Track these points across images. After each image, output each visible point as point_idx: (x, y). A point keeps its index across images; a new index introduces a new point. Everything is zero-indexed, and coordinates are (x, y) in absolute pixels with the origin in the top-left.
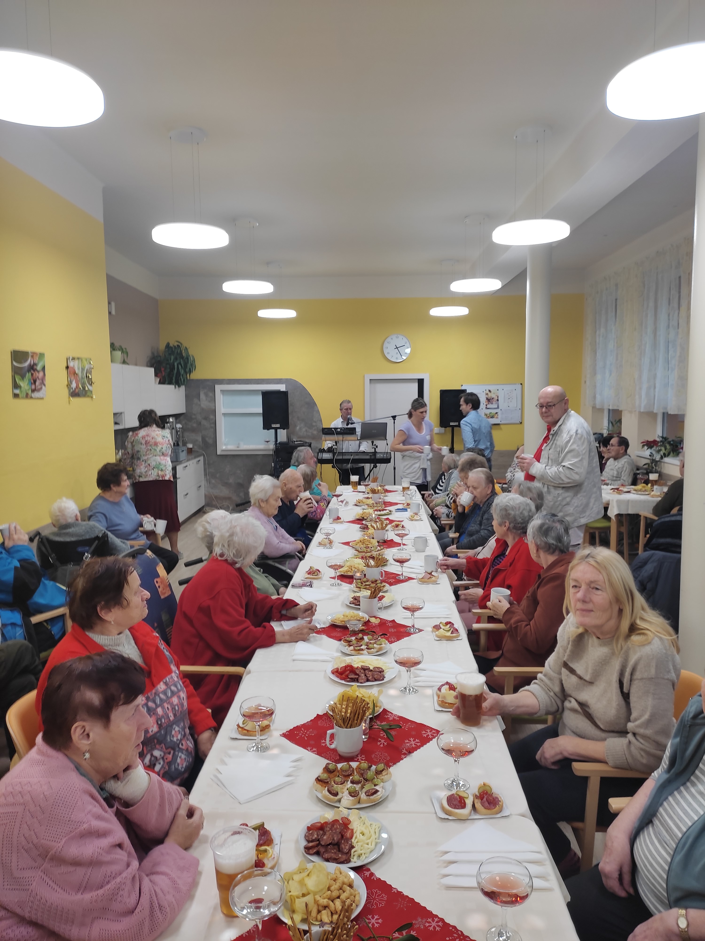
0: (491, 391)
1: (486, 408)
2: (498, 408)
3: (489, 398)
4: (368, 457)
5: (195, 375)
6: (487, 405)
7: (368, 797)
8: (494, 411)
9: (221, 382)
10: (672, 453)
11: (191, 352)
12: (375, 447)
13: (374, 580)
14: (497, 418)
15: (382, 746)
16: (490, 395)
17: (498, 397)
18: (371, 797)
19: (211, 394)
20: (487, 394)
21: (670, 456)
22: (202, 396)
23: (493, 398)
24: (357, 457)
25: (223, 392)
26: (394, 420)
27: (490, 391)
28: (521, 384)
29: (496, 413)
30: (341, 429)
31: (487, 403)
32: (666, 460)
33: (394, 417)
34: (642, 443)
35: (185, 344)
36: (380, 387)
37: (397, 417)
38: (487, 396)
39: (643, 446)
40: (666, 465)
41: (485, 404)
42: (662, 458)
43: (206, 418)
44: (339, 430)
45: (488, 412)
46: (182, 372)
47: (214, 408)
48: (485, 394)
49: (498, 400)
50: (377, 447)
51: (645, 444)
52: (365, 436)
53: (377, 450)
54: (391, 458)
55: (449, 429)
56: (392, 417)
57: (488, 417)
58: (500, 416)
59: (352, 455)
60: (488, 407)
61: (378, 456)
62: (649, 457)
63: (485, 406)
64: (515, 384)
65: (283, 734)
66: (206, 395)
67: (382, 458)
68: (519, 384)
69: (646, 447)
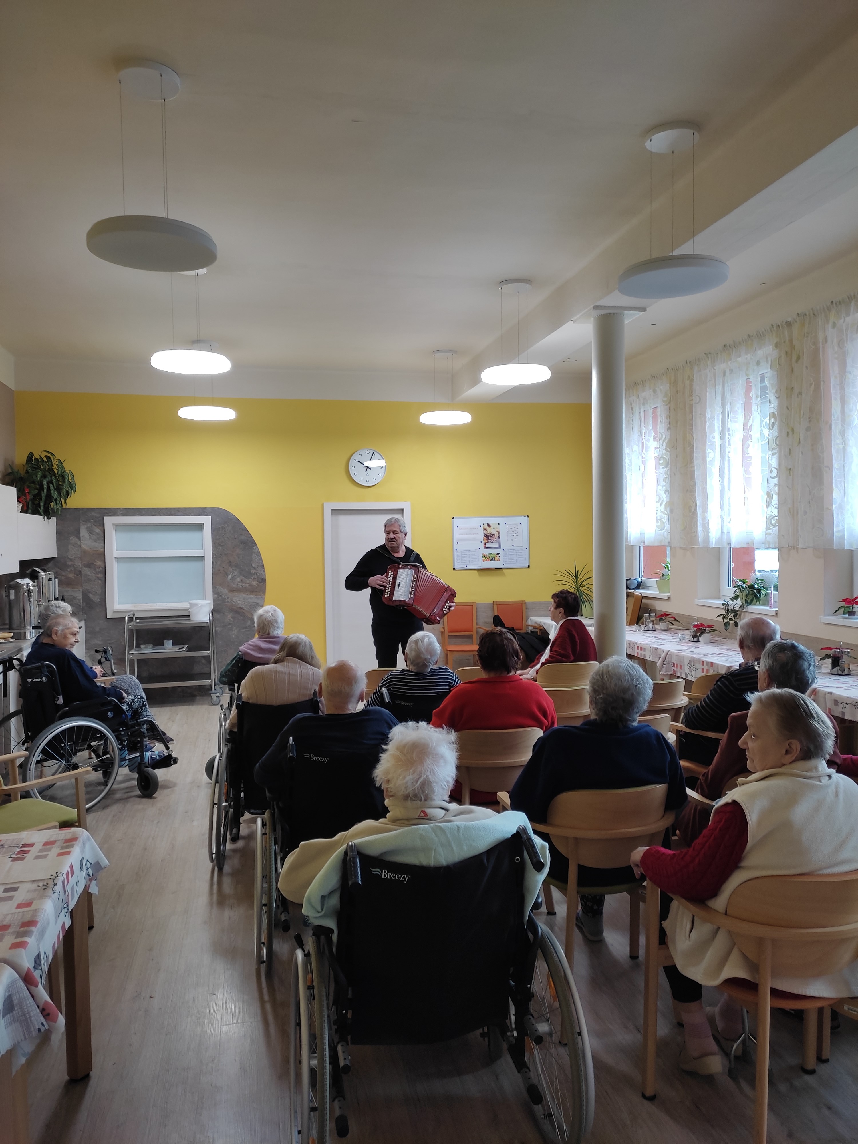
0: (491, 525)
1: (485, 548)
2: (500, 547)
3: (488, 535)
5: (73, 502)
6: (485, 544)
8: (495, 552)
9: (113, 512)
11: (67, 467)
14: (499, 560)
16: (491, 531)
17: (499, 533)
19: (97, 530)
20: (485, 529)
22: (84, 533)
23: (493, 535)
25: (118, 527)
27: (489, 525)
28: (528, 516)
29: (498, 554)
31: (486, 541)
35: (59, 455)
36: (343, 519)
38: (485, 532)
41: (483, 542)
43: (89, 566)
45: (487, 552)
46: (55, 495)
47: (102, 550)
48: (483, 529)
49: (499, 537)
57: (487, 560)
58: (502, 558)
60: (487, 546)
63: (483, 545)
64: (521, 516)
66: (90, 531)
68: (525, 516)
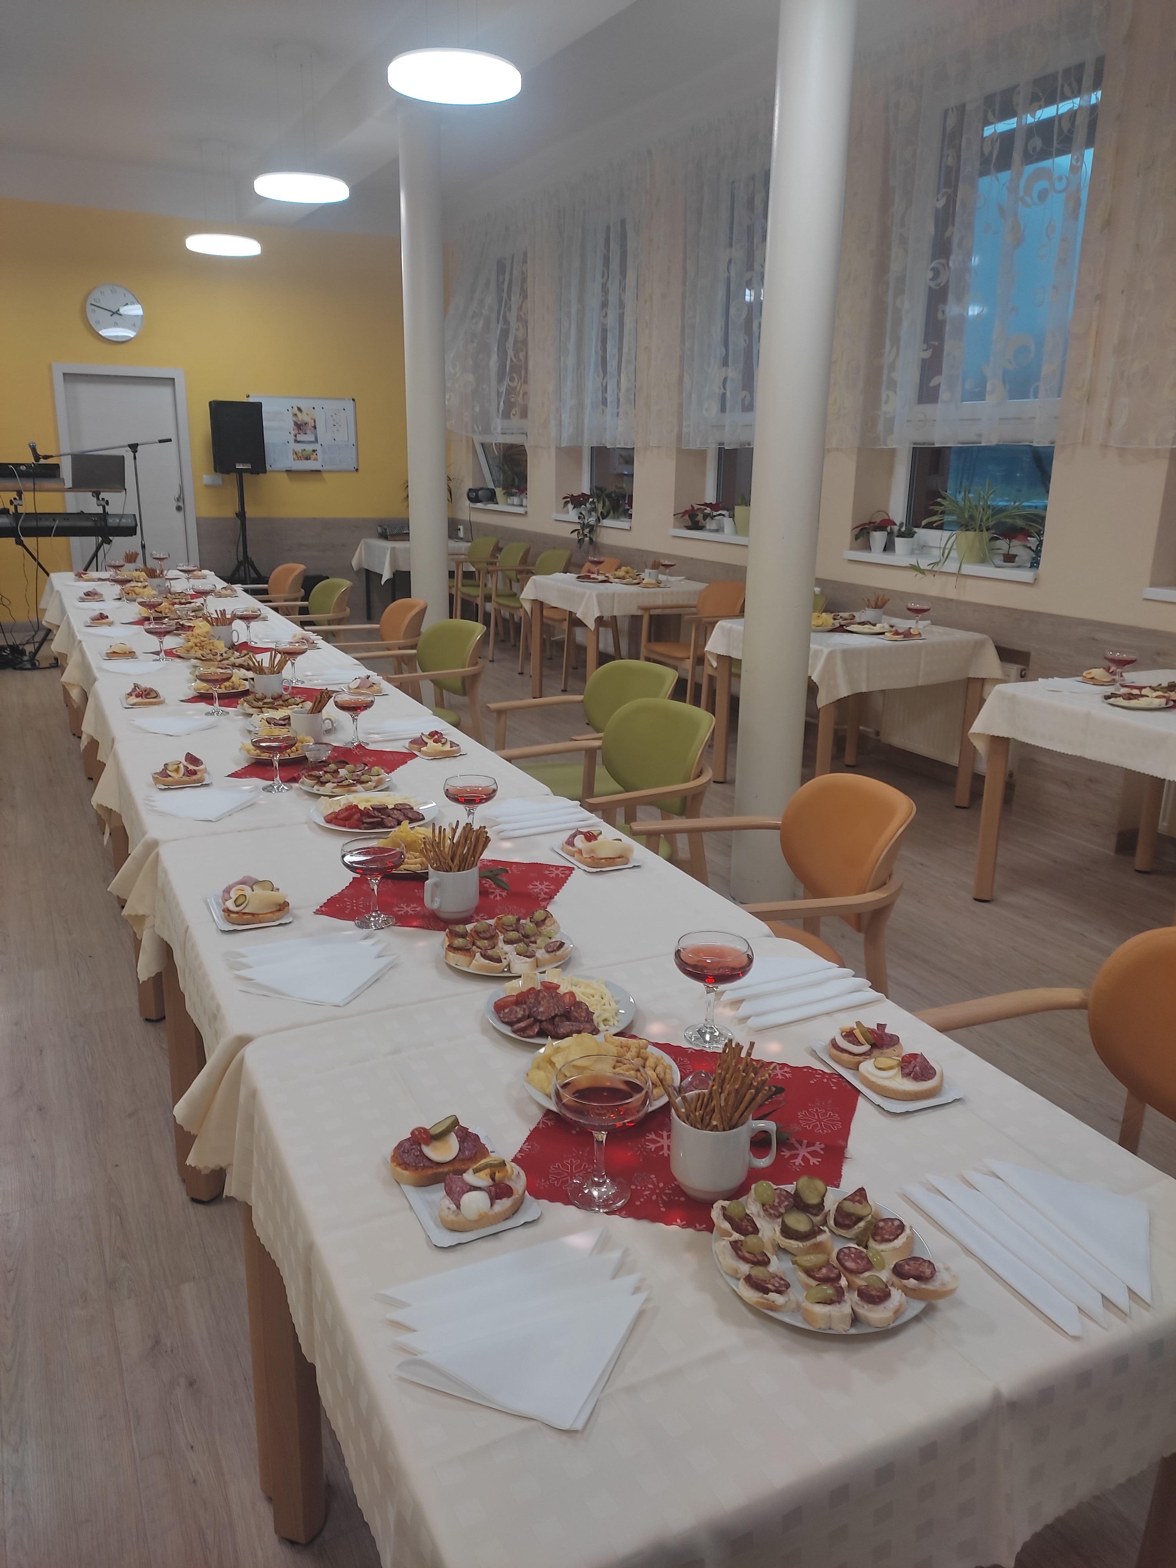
0: (303, 409)
1: (296, 441)
2: (316, 441)
3: (299, 423)
4: (89, 524)
6: (296, 436)
7: (552, 954)
8: (309, 448)
10: (611, 513)
12: (104, 503)
13: (276, 695)
14: (316, 459)
15: (498, 898)
16: (303, 417)
17: (315, 421)
18: (558, 953)
20: (295, 415)
21: (609, 517)
23: (306, 424)
24: (66, 524)
26: (135, 452)
27: (299, 409)
28: (353, 400)
29: (314, 451)
30: (28, 466)
31: (297, 432)
32: (606, 522)
33: (134, 447)
34: (564, 498)
36: (84, 390)
37: (139, 447)
38: (295, 419)
39: (566, 503)
40: (603, 530)
41: (293, 433)
42: (598, 520)
44: (23, 468)
45: (299, 447)
48: (291, 415)
49: (315, 427)
50: (107, 503)
51: (569, 499)
52: (79, 484)
53: (108, 509)
54: (136, 525)
55: (234, 476)
56: (130, 446)
57: (299, 458)
58: (320, 457)
59: (54, 520)
60: (298, 439)
61: (111, 522)
62: (577, 520)
63: (293, 438)
64: (345, 399)
65: (317, 910)
67: (116, 525)
68: (349, 400)
69: (570, 506)
